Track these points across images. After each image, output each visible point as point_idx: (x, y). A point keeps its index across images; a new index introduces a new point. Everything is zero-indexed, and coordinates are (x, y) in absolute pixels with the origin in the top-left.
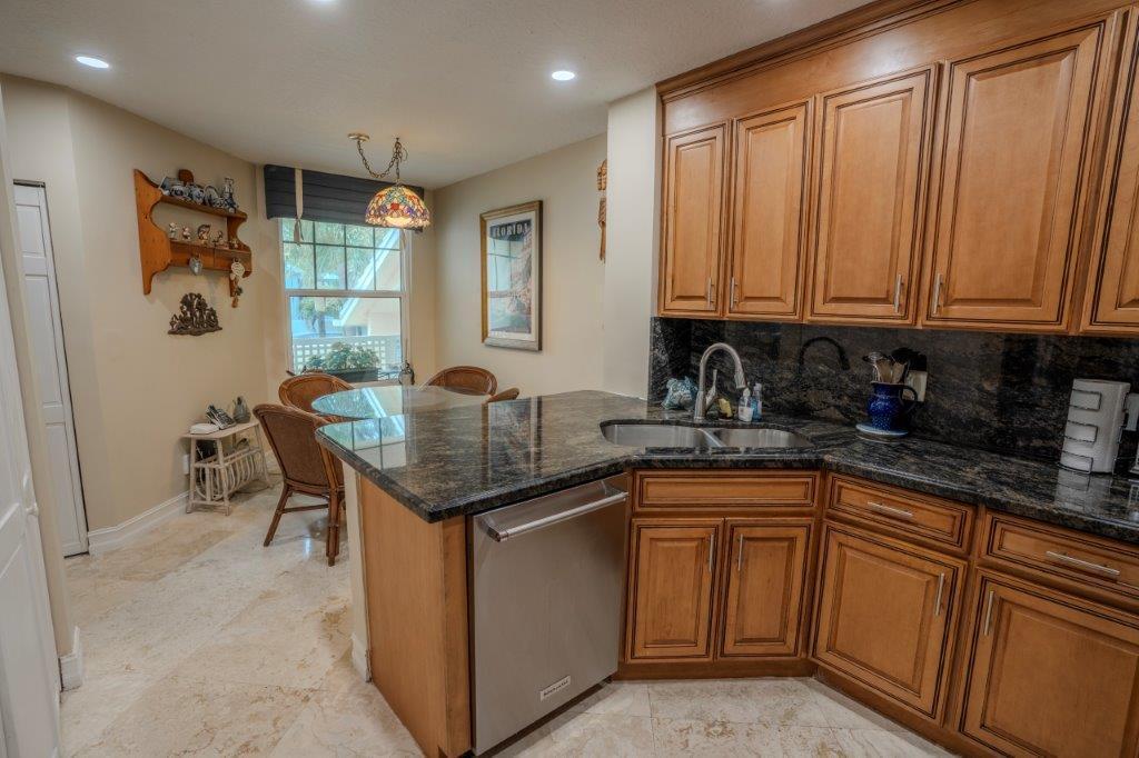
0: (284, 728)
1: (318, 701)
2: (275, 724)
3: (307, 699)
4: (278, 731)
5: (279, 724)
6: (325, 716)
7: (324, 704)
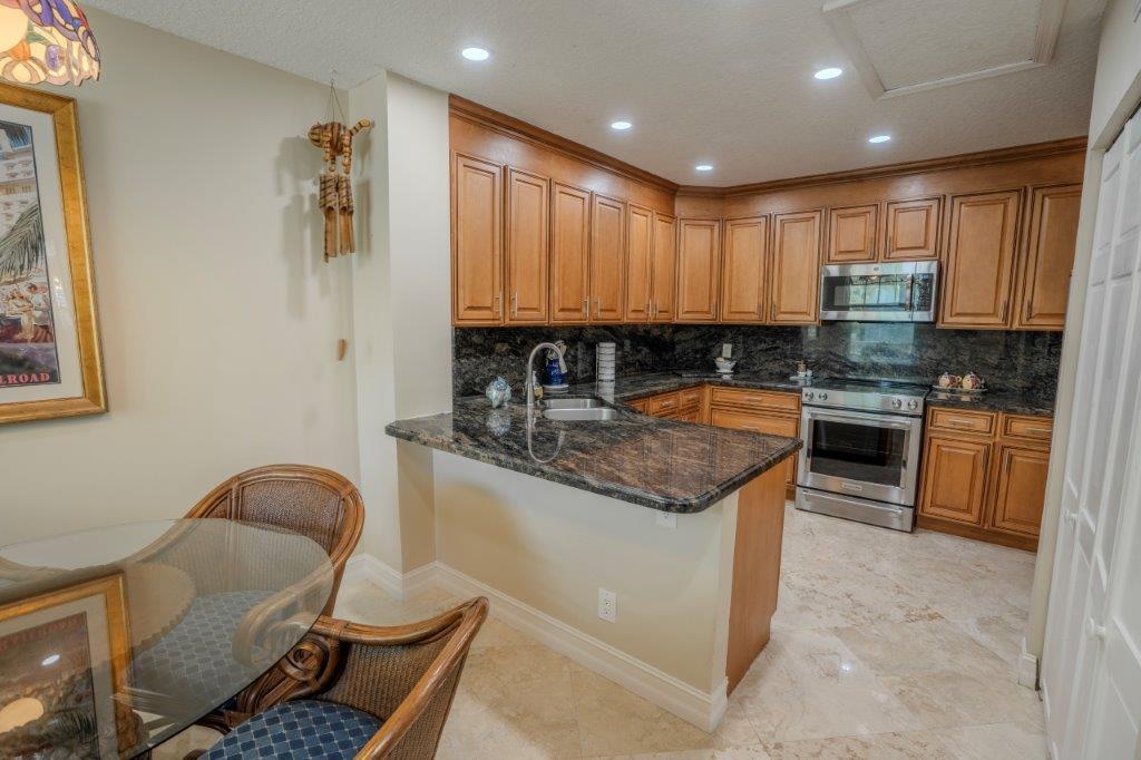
0: (816, 744)
1: (773, 735)
2: (819, 754)
3: (778, 746)
4: (822, 746)
5: (817, 750)
6: (781, 721)
7: (773, 729)
